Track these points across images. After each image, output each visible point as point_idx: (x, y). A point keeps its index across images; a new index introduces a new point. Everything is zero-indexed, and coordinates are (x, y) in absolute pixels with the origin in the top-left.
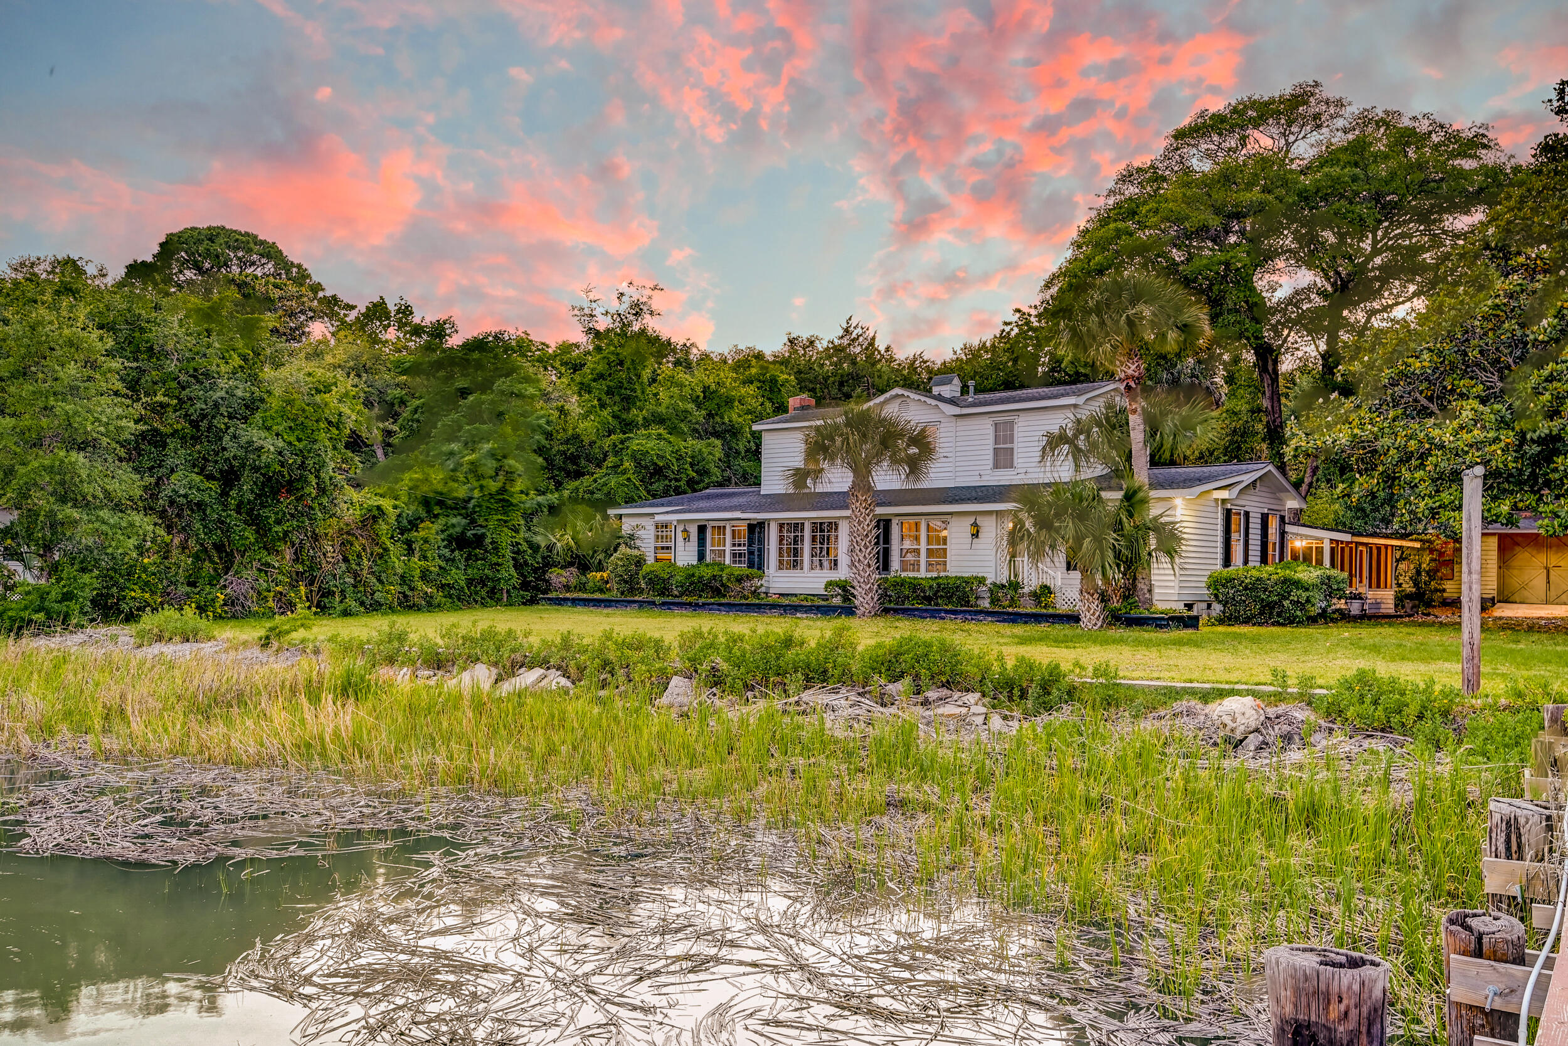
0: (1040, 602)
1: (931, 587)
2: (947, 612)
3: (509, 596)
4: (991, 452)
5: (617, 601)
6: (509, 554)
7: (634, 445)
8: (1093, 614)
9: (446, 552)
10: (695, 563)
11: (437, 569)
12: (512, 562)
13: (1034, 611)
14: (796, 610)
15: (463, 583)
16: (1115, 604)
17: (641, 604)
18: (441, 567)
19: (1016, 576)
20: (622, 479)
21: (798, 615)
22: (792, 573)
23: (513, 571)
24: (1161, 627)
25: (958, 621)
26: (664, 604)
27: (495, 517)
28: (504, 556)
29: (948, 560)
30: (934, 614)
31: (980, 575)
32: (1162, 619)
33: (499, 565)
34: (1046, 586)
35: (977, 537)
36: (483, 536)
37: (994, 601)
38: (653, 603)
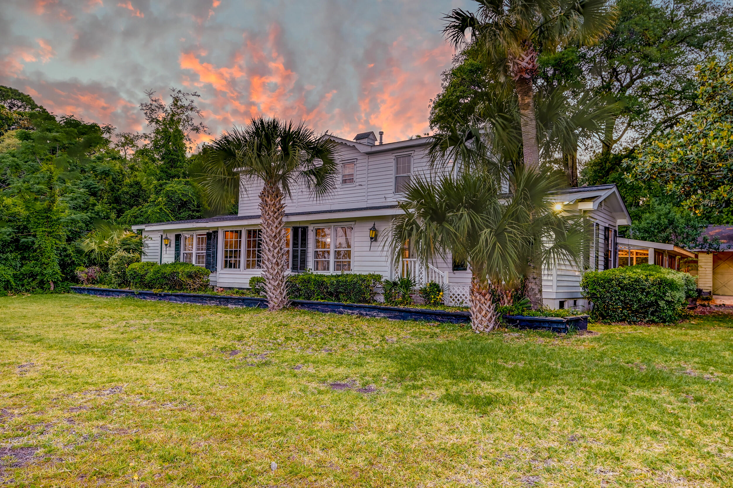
0: (429, 299)
1: (332, 284)
2: (345, 307)
3: (56, 286)
4: (393, 180)
5: (113, 291)
7: (168, 188)
8: (485, 316)
10: (173, 262)
12: (58, 262)
13: (424, 308)
14: (228, 302)
16: (507, 304)
17: (127, 294)
19: (408, 275)
20: (157, 209)
22: (232, 271)
24: (559, 331)
25: (354, 316)
26: (140, 294)
27: (41, 229)
28: (49, 257)
29: (351, 260)
30: (334, 309)
31: (376, 273)
32: (560, 322)
33: (46, 264)
34: (435, 284)
35: (376, 240)
37: (388, 297)
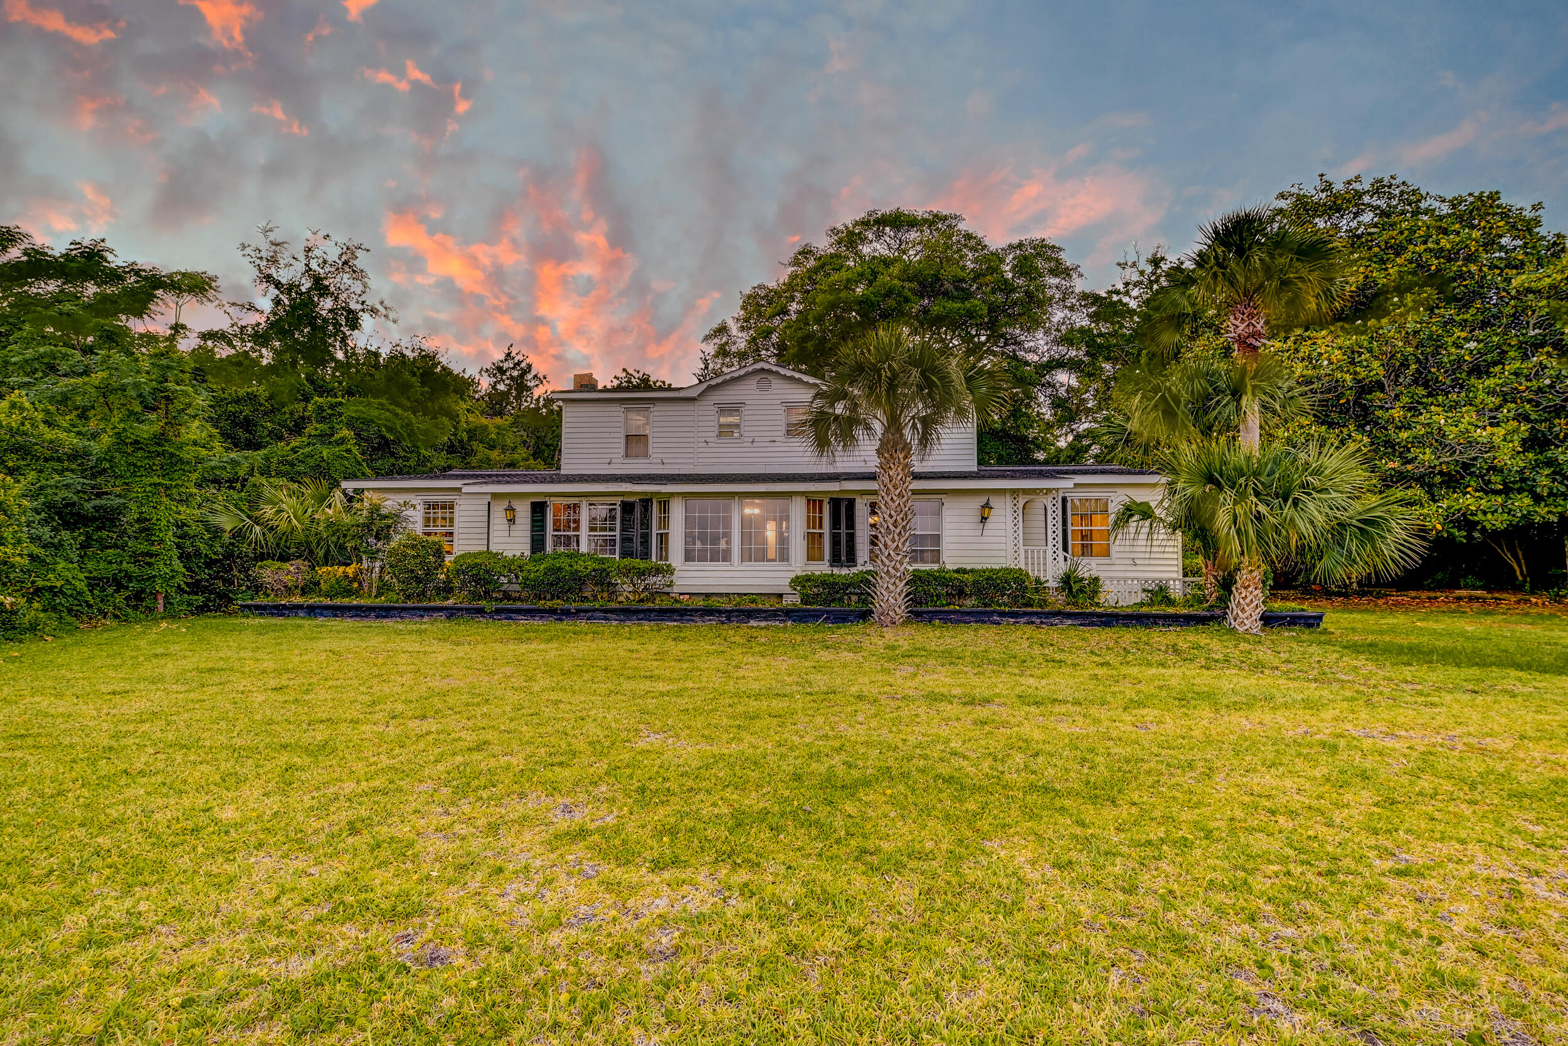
3: (168, 602)
6: (170, 537)
7: (351, 411)
9: (46, 532)
10: (528, 553)
11: (26, 561)
12: (175, 552)
15: (81, 586)
17: (452, 613)
18: (33, 557)
20: (337, 450)
21: (753, 623)
22: (711, 566)
23: (178, 565)
26: (498, 611)
27: (147, 481)
28: (162, 541)
29: (941, 548)
33: (151, 555)
35: (988, 520)
36: (120, 510)
38: (481, 611)
